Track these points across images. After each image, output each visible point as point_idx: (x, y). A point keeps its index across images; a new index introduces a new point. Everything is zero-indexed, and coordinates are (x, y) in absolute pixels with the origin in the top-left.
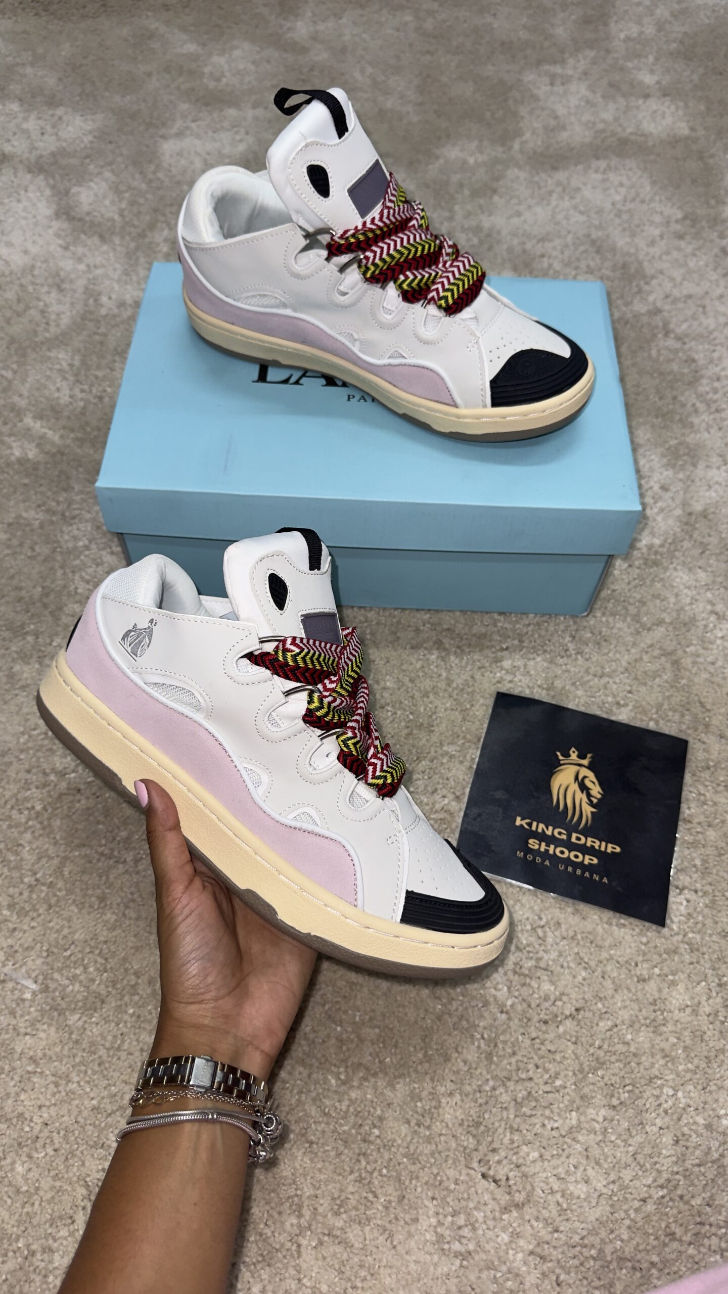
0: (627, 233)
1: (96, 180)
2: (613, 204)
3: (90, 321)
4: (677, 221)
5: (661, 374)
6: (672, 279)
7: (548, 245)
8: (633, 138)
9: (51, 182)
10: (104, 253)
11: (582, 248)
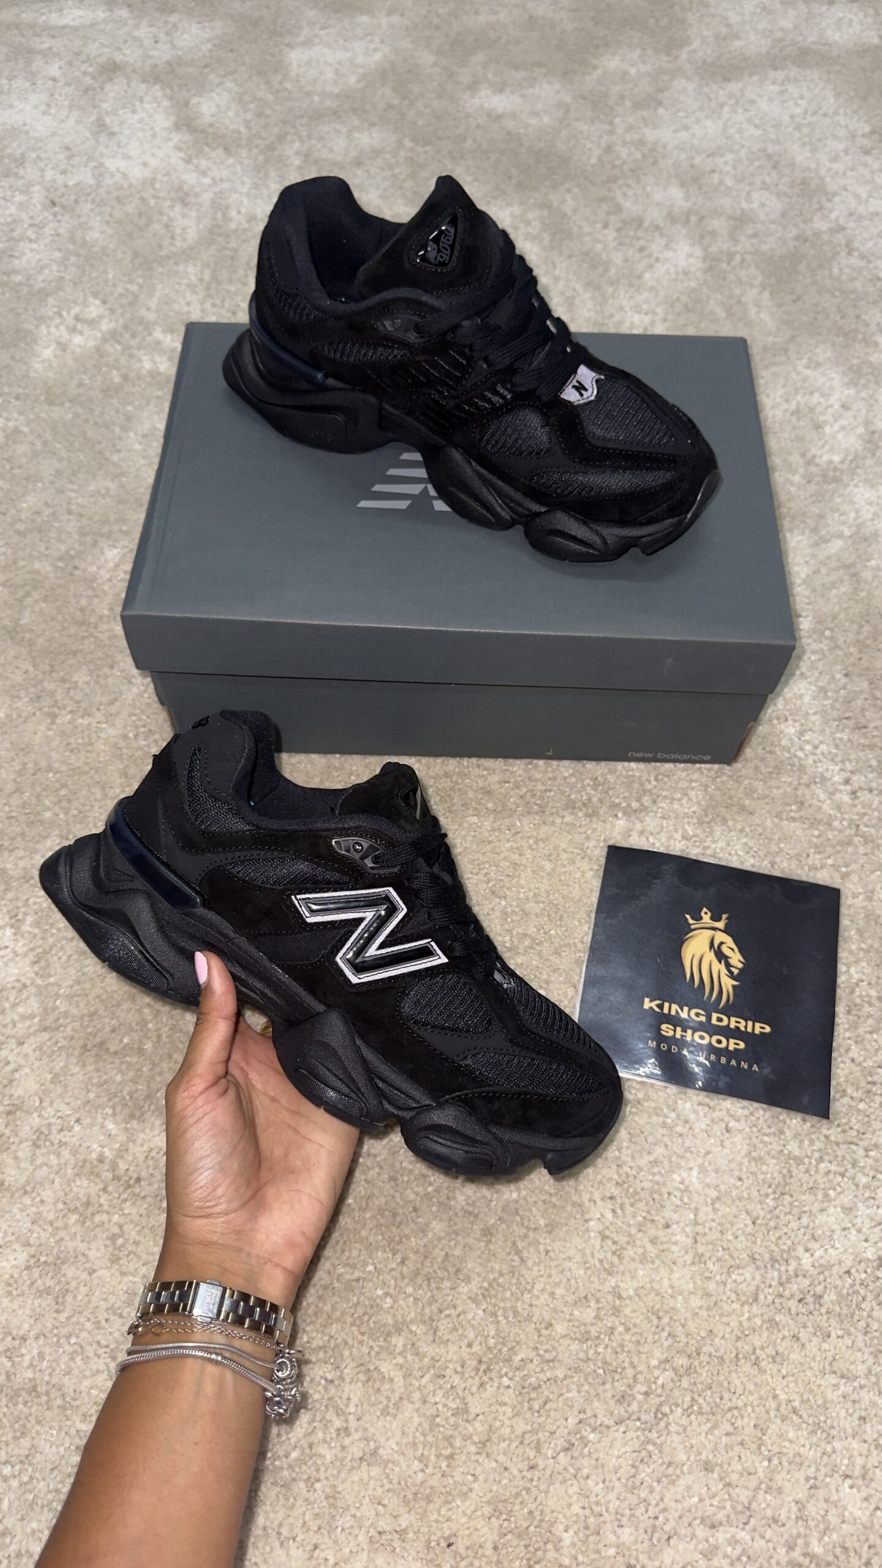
0: (808, 148)
1: (217, 90)
2: (792, 117)
3: (219, 235)
4: (863, 136)
5: (842, 292)
6: (857, 196)
7: (719, 161)
8: (814, 47)
9: (169, 92)
10: (229, 166)
11: (757, 163)
